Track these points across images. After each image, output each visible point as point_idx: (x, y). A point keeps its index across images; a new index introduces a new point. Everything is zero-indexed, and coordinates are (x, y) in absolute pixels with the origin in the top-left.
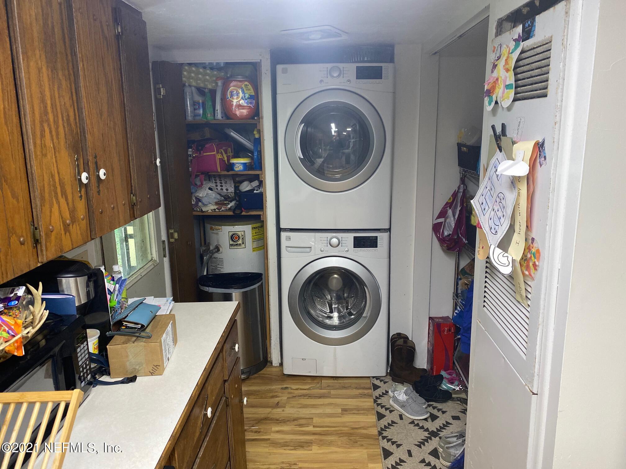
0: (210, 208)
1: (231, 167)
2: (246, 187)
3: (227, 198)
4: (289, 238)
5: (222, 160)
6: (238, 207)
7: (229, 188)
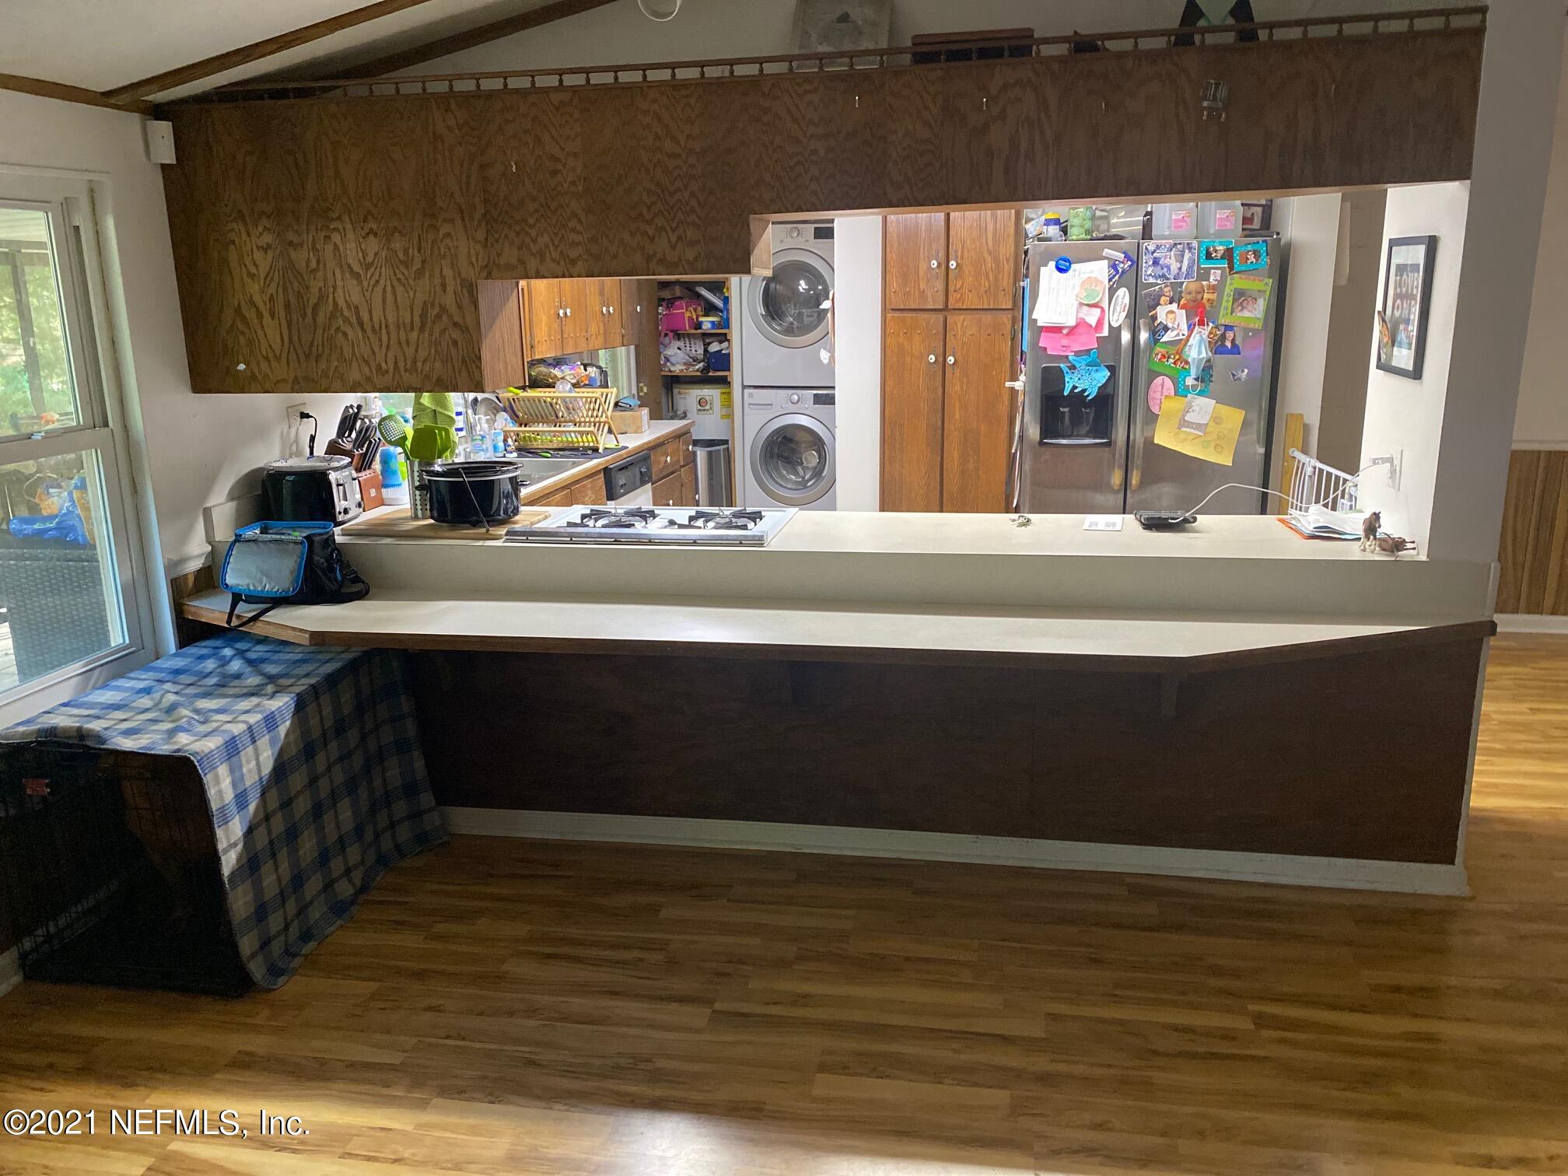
0: (678, 369)
1: (699, 326)
2: (714, 347)
3: (695, 360)
4: (751, 395)
5: (690, 318)
6: (705, 370)
7: (698, 349)
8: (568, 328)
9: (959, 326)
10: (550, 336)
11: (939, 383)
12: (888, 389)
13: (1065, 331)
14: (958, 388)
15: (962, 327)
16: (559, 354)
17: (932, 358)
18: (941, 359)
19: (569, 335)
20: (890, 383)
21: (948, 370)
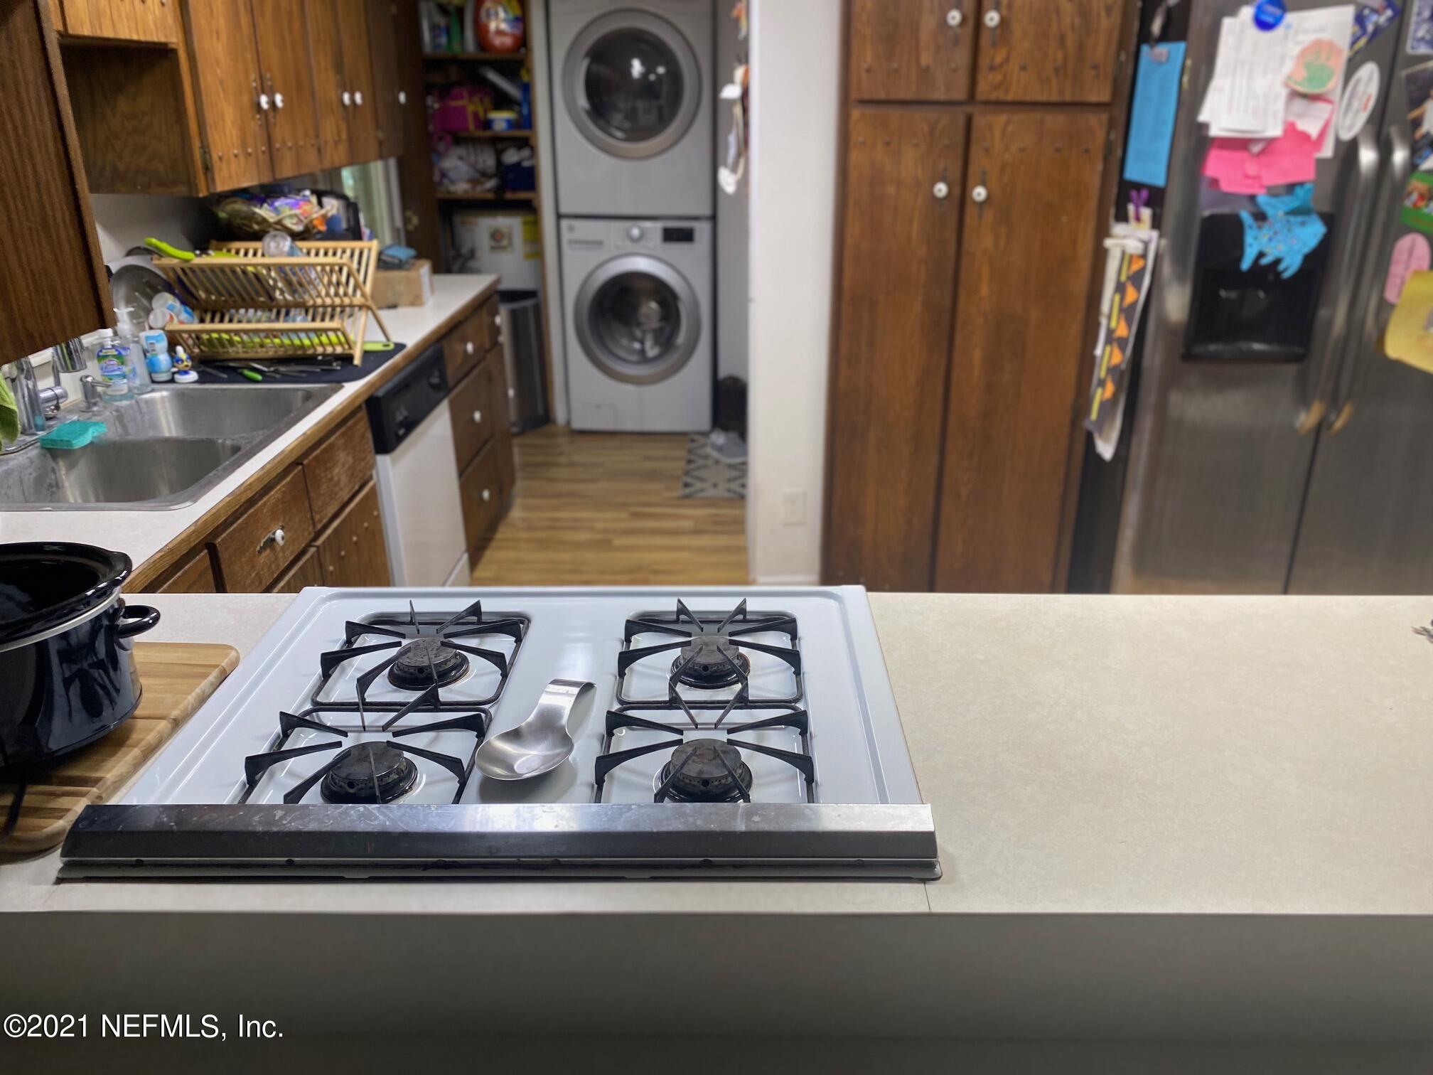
0: (460, 188)
2: (511, 157)
3: (485, 175)
4: (571, 229)
5: (476, 115)
7: (487, 160)
8: (282, 132)
9: (997, 134)
10: (244, 145)
11: (950, 234)
12: (849, 241)
13: (1256, 149)
14: (988, 242)
15: (1003, 133)
16: (266, 179)
17: (941, 189)
18: (957, 191)
19: (284, 142)
20: (854, 229)
21: (971, 213)
